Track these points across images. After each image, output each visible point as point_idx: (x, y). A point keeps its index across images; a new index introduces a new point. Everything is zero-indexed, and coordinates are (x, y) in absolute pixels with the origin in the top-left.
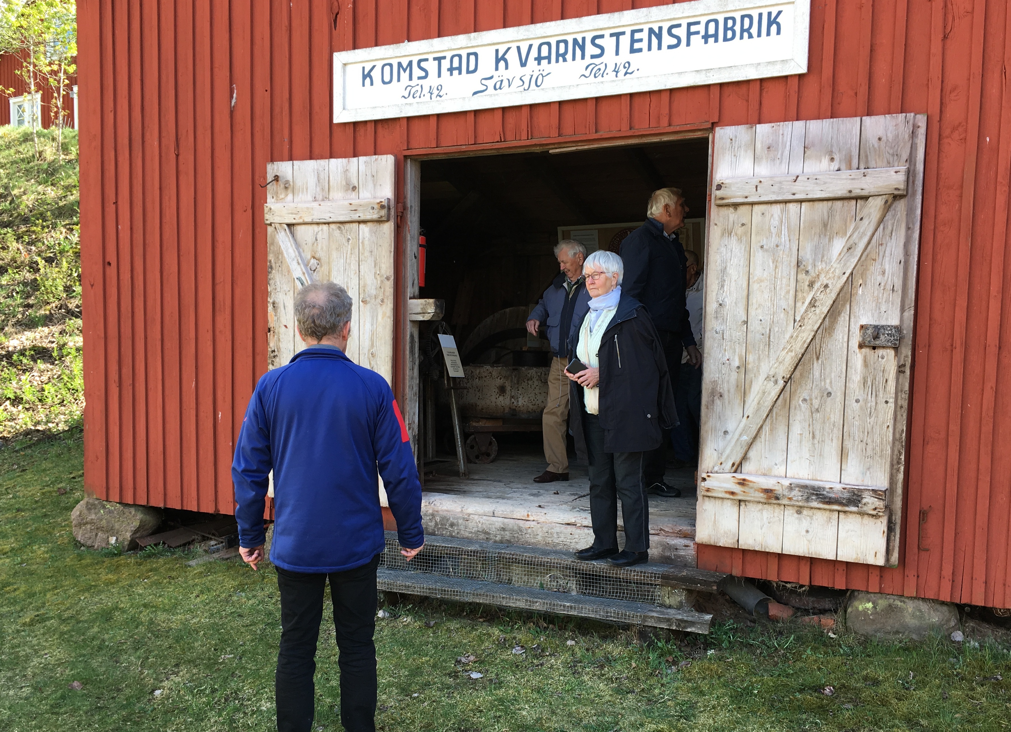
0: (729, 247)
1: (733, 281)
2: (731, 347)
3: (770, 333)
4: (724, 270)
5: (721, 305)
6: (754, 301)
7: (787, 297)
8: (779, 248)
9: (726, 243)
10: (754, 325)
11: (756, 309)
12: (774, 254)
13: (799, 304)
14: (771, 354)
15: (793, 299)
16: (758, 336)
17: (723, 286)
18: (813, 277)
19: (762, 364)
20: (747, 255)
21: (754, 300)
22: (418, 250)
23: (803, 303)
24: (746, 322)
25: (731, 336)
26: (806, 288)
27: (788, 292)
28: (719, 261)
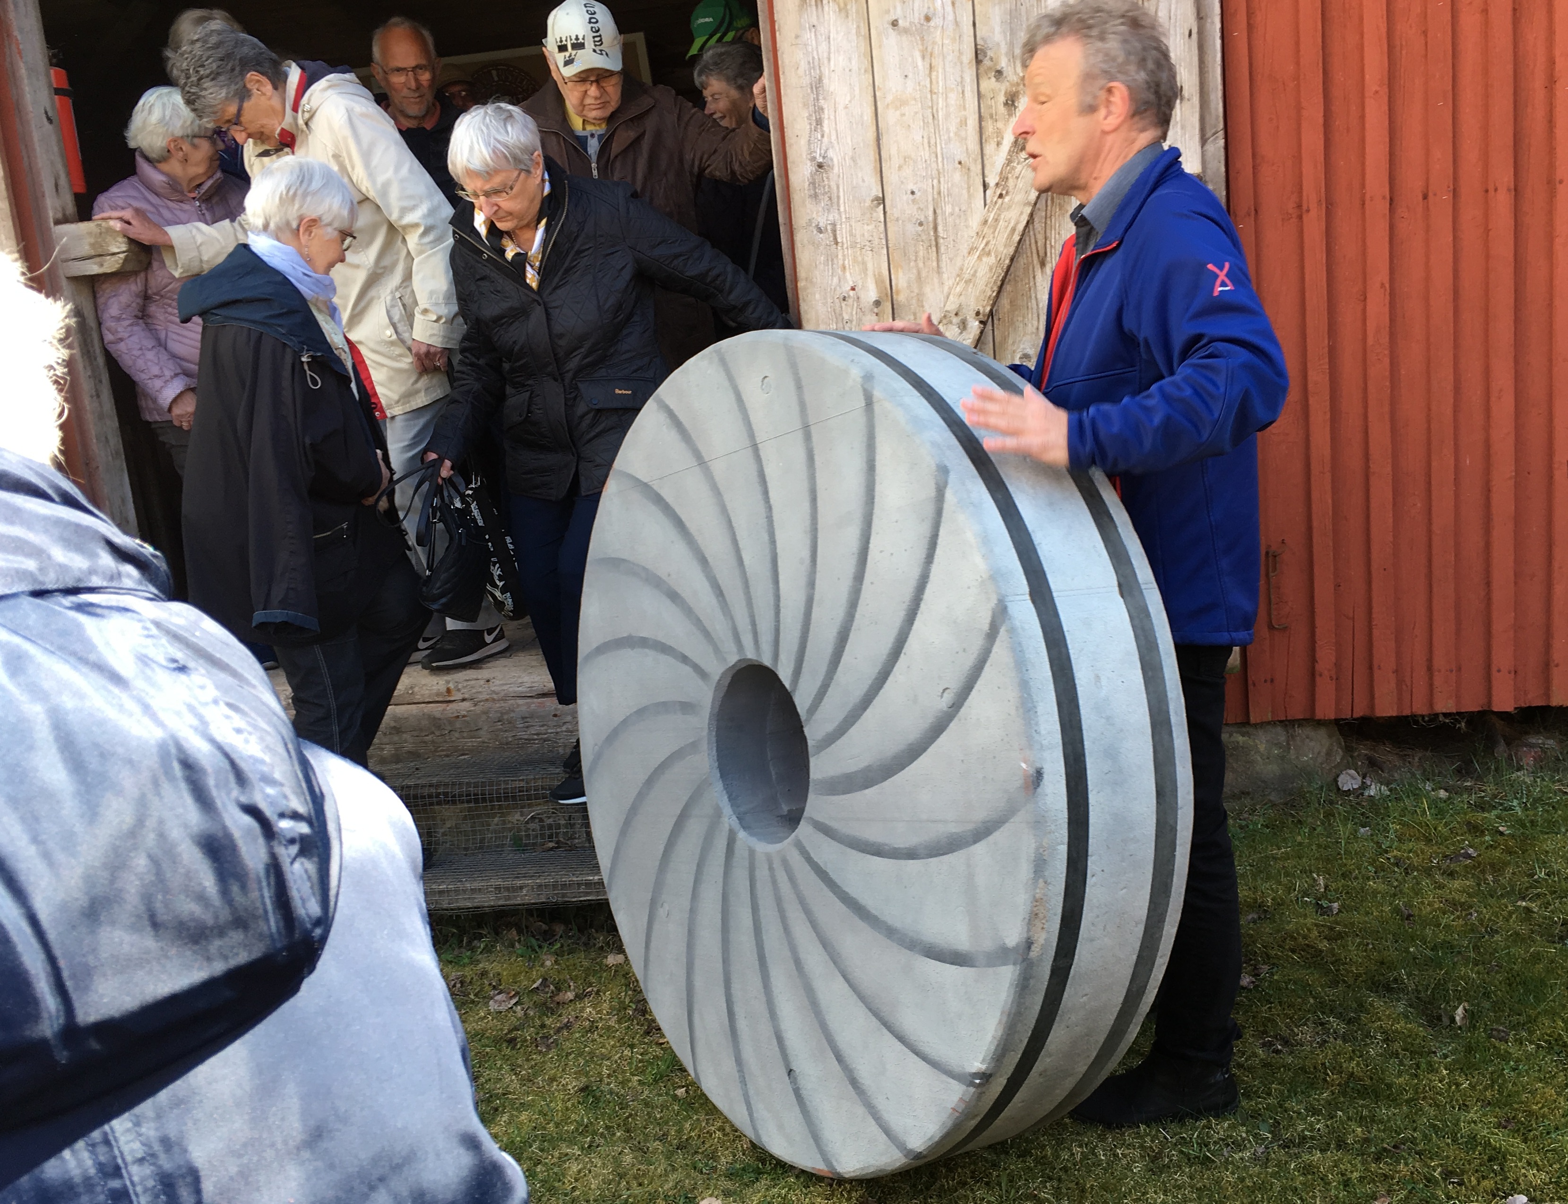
0: (822, 29)
1: (840, 107)
2: (855, 260)
3: (935, 219)
4: (817, 85)
5: (820, 166)
6: (894, 151)
7: (963, 133)
8: (932, 23)
9: (814, 20)
10: (899, 204)
11: (900, 167)
12: (922, 39)
13: (989, 148)
14: (943, 264)
15: (977, 138)
16: (912, 229)
17: (819, 122)
18: (1012, 85)
19: (927, 290)
20: (863, 46)
21: (890, 148)
22: (52, 100)
23: (999, 144)
24: (882, 200)
25: (851, 235)
26: (1002, 109)
27: (963, 123)
28: (803, 65)
